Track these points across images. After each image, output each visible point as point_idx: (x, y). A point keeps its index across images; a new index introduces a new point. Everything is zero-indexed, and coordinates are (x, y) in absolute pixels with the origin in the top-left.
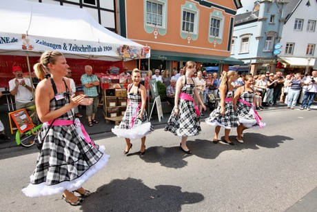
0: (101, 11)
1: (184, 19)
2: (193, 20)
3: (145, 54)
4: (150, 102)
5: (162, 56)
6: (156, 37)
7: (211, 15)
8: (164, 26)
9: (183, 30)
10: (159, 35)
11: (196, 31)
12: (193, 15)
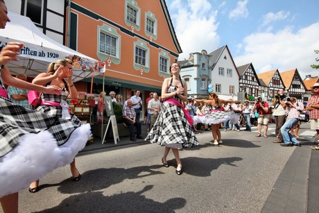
0: (47, 31)
1: (136, 53)
2: (144, 56)
3: (100, 69)
4: (104, 123)
5: (115, 82)
6: (109, 65)
7: (160, 54)
8: (118, 56)
9: (136, 62)
10: (112, 64)
11: (147, 65)
12: (144, 52)
